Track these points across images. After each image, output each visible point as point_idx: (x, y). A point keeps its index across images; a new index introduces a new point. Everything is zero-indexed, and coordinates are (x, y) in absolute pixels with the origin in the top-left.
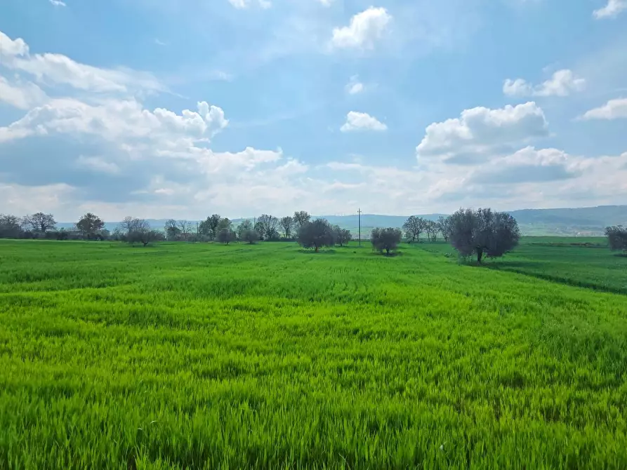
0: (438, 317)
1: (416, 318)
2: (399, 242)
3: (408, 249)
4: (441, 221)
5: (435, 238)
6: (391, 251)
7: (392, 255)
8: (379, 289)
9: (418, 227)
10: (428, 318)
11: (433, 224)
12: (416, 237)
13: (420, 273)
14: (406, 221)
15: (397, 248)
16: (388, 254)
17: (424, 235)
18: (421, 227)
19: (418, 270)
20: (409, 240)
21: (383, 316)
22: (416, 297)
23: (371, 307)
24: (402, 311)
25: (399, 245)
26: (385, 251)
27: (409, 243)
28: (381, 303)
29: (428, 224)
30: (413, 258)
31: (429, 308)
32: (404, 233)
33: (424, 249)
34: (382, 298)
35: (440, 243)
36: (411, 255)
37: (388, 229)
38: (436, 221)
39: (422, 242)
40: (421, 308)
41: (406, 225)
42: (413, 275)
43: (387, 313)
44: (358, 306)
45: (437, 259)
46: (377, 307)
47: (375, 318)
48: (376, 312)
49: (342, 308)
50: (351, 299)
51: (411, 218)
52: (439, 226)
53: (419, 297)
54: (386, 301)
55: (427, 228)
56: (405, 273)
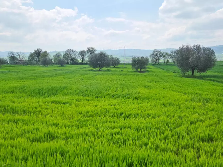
0: (168, 106)
1: (155, 106)
2: (147, 65)
3: (153, 68)
4: (172, 52)
5: (168, 62)
6: (143, 70)
7: (143, 72)
8: (135, 91)
9: (159, 56)
10: (163, 106)
11: (167, 54)
12: (157, 62)
13: (159, 82)
14: (151, 53)
16: (141, 72)
17: (162, 61)
18: (160, 56)
19: (157, 80)
20: (153, 63)
21: (137, 105)
22: (156, 95)
23: (130, 100)
24: (148, 102)
25: (147, 67)
26: (139, 70)
27: (153, 65)
28: (136, 98)
29: (164, 54)
30: (155, 74)
31: (163, 101)
32: (150, 60)
33: (161, 69)
34: (137, 95)
35: (171, 65)
36: (154, 72)
37: (141, 57)
38: (169, 53)
39: (160, 64)
40: (158, 101)
41: (152, 55)
42: (155, 83)
43: (139, 104)
44: (123, 100)
45: (167, 74)
46: (134, 101)
47: (133, 106)
48: (133, 103)
49: (115, 101)
50: (119, 97)
51: (155, 51)
52: (170, 55)
53: (158, 95)
54: (139, 97)
55: (163, 57)
56: (150, 82)
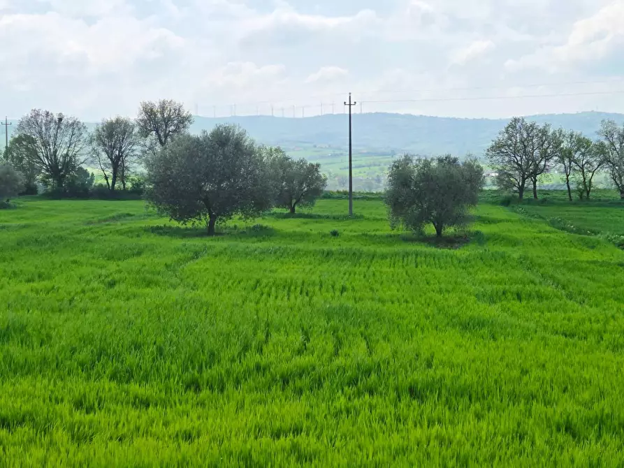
0: (592, 436)
1: (521, 438)
2: (473, 201)
3: (506, 222)
4: (609, 135)
5: (587, 187)
6: (449, 230)
7: (452, 242)
8: (407, 347)
9: (537, 153)
10: (562, 437)
11: (581, 143)
12: (529, 184)
13: (540, 297)
14: (497, 135)
15: (471, 219)
16: (439, 240)
17: (553, 178)
18: (546, 157)
19: (529, 288)
20: (505, 194)
21: (418, 433)
22: (525, 372)
23: (383, 405)
24: (479, 417)
25: (472, 212)
26: (430, 229)
27: (506, 202)
28: (413, 392)
29: (565, 145)
30: (515, 253)
31: (567, 407)
32: (490, 175)
33: (552, 223)
34: (419, 376)
35: (604, 203)
36: (514, 243)
37: (440, 160)
38: (593, 135)
39: (545, 200)
40: (538, 407)
41: (498, 148)
42: (516, 306)
43: (431, 423)
44: (341, 402)
45: (586, 255)
46: (402, 405)
47: (396, 440)
48: (398, 420)
49: (291, 409)
50: (319, 383)
51: (514, 124)
52: (601, 149)
53: (535, 373)
54: (431, 386)
55: (562, 160)
56: (492, 299)
